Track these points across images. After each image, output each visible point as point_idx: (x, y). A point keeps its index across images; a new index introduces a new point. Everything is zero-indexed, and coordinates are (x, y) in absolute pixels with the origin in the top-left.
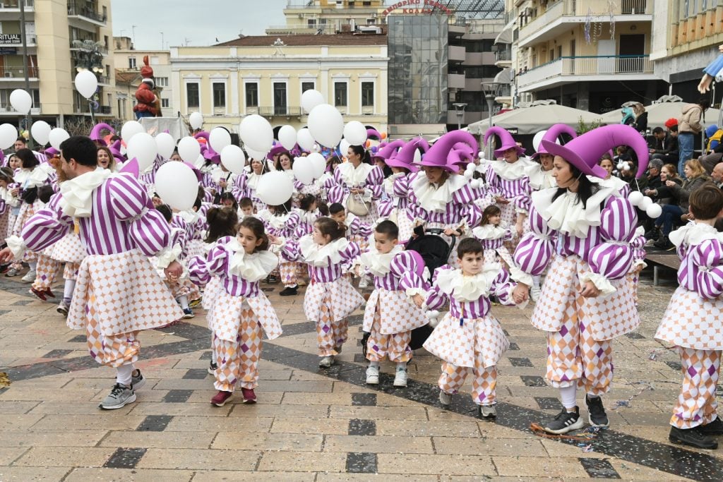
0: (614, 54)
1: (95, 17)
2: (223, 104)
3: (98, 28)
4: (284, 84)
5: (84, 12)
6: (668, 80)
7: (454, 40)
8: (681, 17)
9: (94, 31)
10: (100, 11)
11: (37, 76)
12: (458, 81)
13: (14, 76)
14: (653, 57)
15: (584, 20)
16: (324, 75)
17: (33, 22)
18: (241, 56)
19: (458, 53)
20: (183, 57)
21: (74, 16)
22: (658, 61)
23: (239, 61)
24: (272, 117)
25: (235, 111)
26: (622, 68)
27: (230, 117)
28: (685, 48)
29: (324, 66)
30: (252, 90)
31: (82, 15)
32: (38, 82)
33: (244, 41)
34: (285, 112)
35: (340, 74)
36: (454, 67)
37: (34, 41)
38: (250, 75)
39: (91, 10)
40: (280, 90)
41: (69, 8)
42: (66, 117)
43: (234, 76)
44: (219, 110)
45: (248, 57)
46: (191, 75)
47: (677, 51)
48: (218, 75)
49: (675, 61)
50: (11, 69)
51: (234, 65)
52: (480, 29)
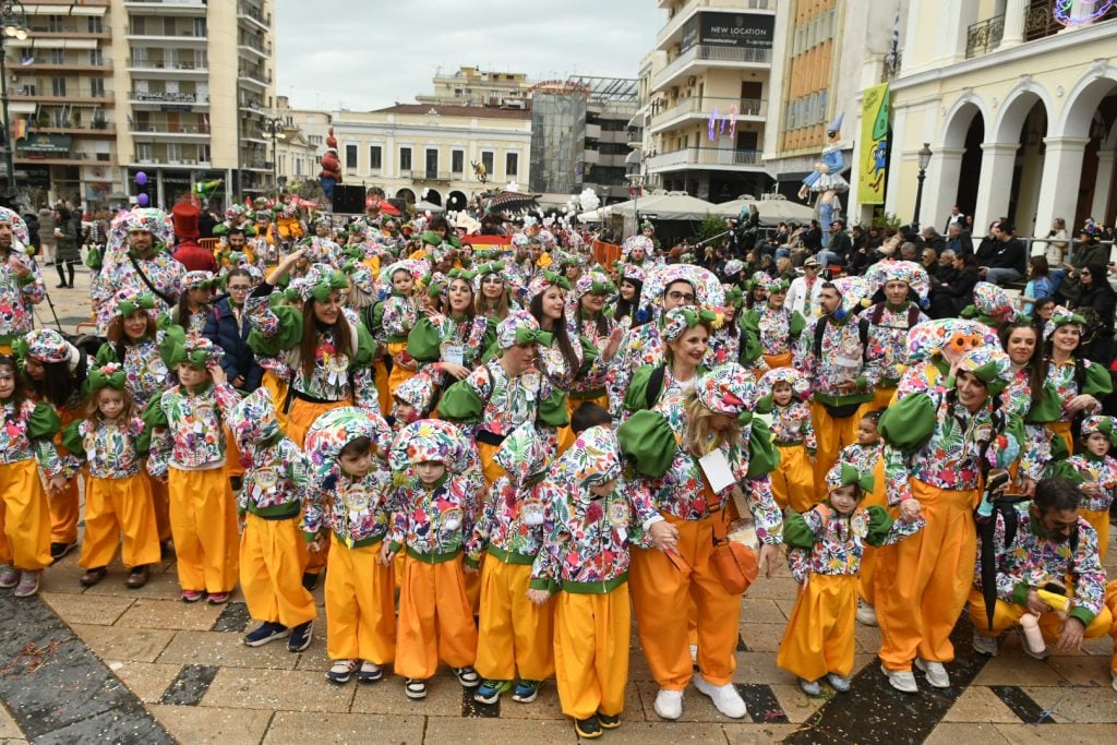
0: (732, 147)
1: (262, 79)
2: (379, 166)
3: (263, 89)
4: (436, 151)
5: (253, 74)
6: (775, 177)
7: (591, 119)
8: (789, 128)
9: (260, 92)
10: (266, 74)
11: (209, 132)
12: (593, 156)
13: (188, 132)
14: (765, 157)
15: (708, 116)
16: (473, 145)
17: (206, 82)
18: (398, 123)
19: (594, 131)
20: (344, 121)
21: (243, 78)
22: (768, 161)
23: (395, 127)
24: (425, 181)
25: (390, 173)
26: (738, 160)
27: (384, 178)
28: (790, 154)
29: (473, 136)
30: (406, 156)
31: (251, 76)
32: (209, 139)
33: (400, 109)
34: (436, 176)
35: (488, 144)
36: (590, 143)
37: (207, 100)
38: (405, 140)
39: (258, 72)
40: (432, 156)
41: (239, 70)
42: (234, 172)
43: (390, 141)
44: (375, 172)
45: (404, 123)
46: (351, 138)
47: (784, 155)
48: (375, 139)
49: (782, 162)
50: (185, 126)
51: (391, 131)
52: (613, 110)
